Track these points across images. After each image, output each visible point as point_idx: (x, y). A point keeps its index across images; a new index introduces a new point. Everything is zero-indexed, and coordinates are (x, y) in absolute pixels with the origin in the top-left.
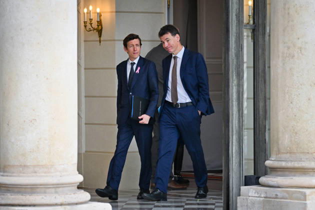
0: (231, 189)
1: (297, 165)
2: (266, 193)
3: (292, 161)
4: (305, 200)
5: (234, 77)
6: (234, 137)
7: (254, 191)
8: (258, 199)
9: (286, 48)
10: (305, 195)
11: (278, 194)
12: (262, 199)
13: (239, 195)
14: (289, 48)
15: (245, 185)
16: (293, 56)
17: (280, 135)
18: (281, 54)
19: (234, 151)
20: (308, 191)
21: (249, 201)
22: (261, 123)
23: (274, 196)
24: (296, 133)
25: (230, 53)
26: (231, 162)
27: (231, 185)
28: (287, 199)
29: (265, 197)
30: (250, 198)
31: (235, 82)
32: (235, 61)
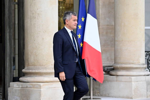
0: (6, 84)
1: (37, 71)
2: (22, 85)
3: (34, 69)
4: (41, 88)
5: (8, 28)
6: (8, 58)
7: (16, 85)
8: (18, 88)
9: (32, 14)
10: (40, 86)
11: (28, 86)
12: (20, 88)
13: (9, 87)
14: (33, 14)
15: (13, 82)
16: (35, 18)
17: (29, 56)
18: (29, 17)
19: (8, 65)
20: (41, 84)
21: (14, 90)
22: (22, 51)
23: (26, 87)
24: (37, 56)
25: (6, 16)
26: (6, 71)
27: (6, 82)
28: (32, 88)
29: (21, 88)
30: (15, 88)
31: (8, 31)
32: (8, 20)
